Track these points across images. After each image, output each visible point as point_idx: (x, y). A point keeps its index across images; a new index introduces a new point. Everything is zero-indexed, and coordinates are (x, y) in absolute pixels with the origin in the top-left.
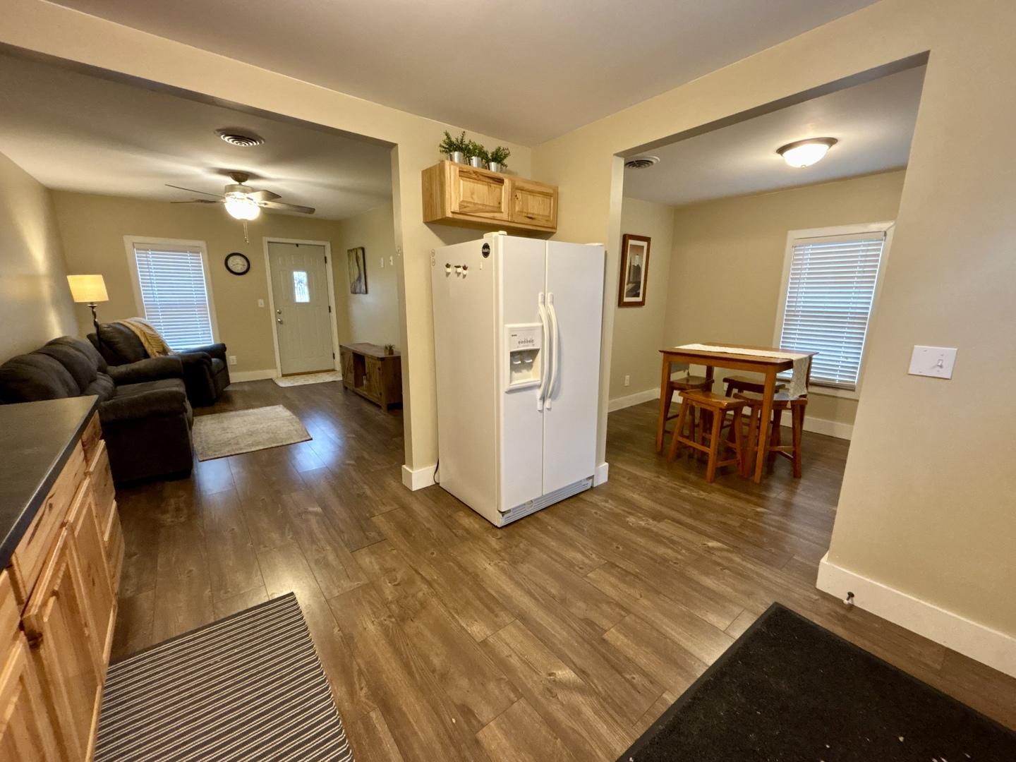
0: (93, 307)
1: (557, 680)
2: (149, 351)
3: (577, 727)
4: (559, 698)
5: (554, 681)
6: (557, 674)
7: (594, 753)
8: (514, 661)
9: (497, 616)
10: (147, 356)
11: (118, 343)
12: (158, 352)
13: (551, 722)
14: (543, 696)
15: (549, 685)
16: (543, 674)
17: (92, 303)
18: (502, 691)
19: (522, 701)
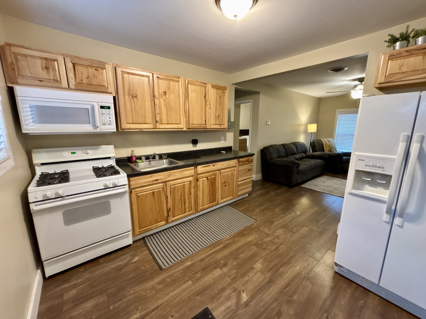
0: (312, 134)
1: (241, 293)
2: (325, 150)
3: (222, 298)
4: (233, 293)
5: (240, 292)
6: (244, 294)
7: (213, 303)
8: (246, 278)
9: (268, 272)
10: (323, 151)
11: (316, 146)
12: (328, 151)
13: (223, 290)
14: (233, 288)
15: (238, 290)
16: (243, 288)
17: (312, 133)
18: (233, 274)
19: (230, 281)
